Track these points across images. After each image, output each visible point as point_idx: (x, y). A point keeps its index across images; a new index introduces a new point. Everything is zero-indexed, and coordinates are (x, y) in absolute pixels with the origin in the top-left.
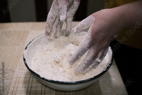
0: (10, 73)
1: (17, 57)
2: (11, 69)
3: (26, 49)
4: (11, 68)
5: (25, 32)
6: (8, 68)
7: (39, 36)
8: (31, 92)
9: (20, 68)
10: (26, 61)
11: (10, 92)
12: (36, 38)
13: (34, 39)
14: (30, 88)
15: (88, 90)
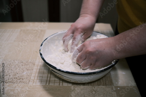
0: (31, 65)
1: (36, 52)
2: (31, 62)
3: (41, 45)
4: (31, 60)
5: (42, 31)
6: (28, 60)
7: (52, 35)
8: (50, 81)
9: (39, 61)
10: (43, 55)
11: (31, 80)
12: (50, 36)
13: (48, 37)
14: (49, 78)
15: (102, 81)
